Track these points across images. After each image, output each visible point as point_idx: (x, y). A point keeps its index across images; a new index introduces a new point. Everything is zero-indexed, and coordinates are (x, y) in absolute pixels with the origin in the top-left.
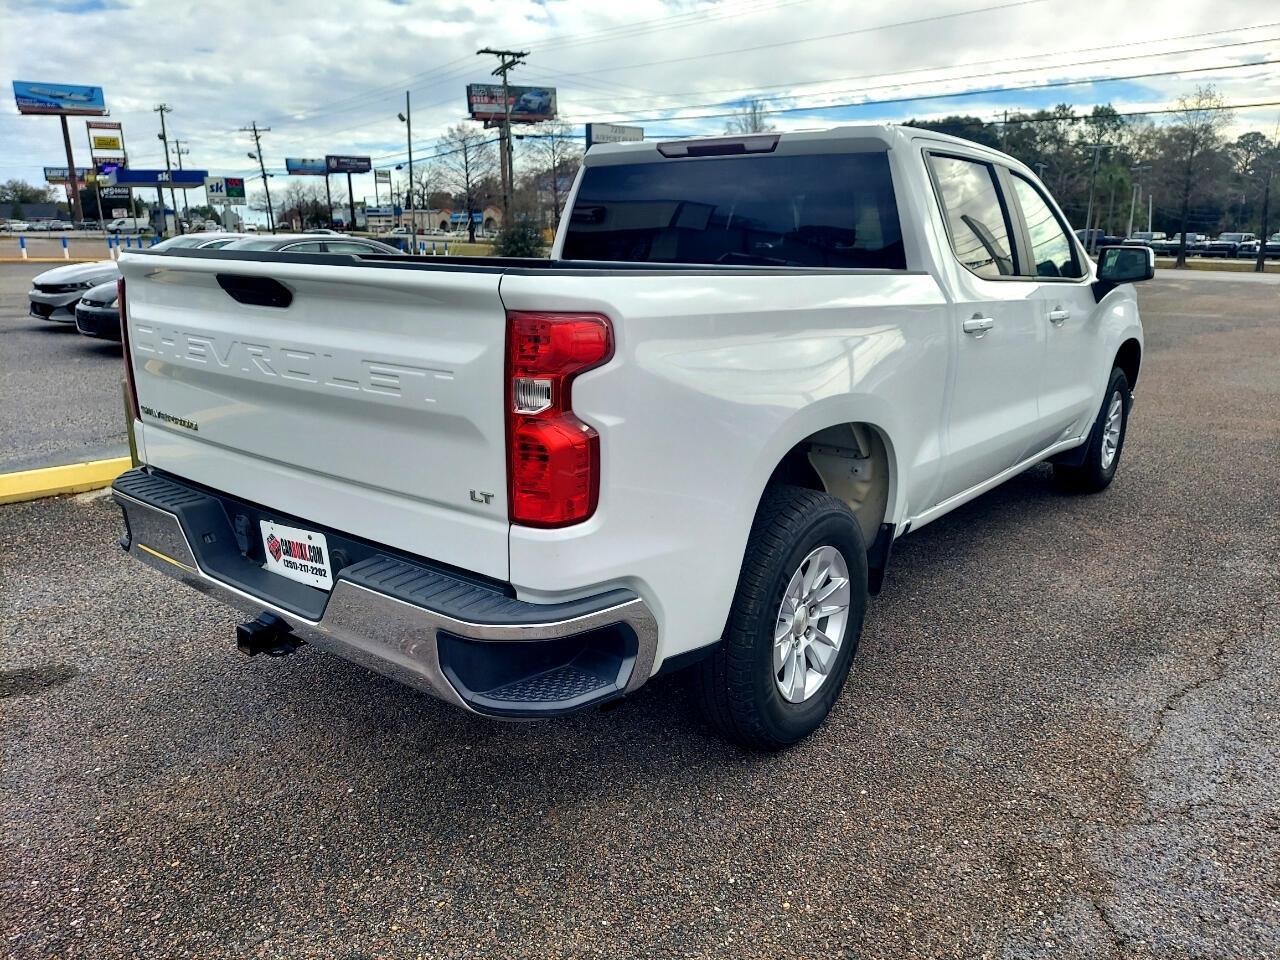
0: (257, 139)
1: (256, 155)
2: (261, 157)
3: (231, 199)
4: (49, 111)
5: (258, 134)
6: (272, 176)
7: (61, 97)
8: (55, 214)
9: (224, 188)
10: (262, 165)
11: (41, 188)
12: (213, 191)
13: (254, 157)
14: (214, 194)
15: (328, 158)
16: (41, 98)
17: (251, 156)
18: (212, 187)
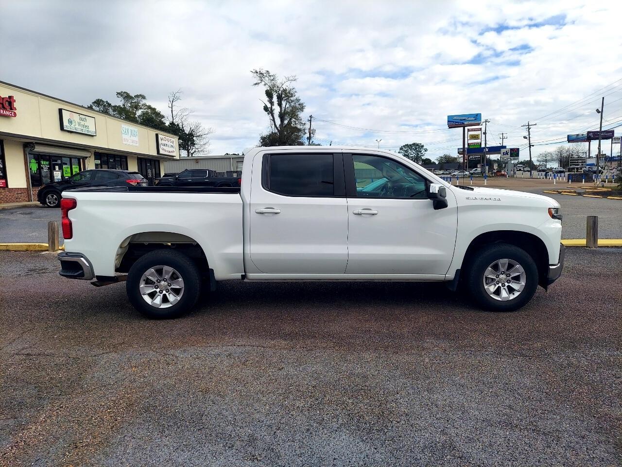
0: (529, 130)
1: (528, 137)
2: (529, 138)
3: (512, 158)
4: (459, 126)
5: (530, 127)
6: (533, 146)
7: (464, 120)
8: (457, 168)
9: (509, 153)
10: (530, 141)
11: (456, 157)
12: (504, 155)
13: (527, 138)
14: (505, 156)
15: (589, 133)
16: (457, 121)
17: (525, 137)
18: (504, 153)
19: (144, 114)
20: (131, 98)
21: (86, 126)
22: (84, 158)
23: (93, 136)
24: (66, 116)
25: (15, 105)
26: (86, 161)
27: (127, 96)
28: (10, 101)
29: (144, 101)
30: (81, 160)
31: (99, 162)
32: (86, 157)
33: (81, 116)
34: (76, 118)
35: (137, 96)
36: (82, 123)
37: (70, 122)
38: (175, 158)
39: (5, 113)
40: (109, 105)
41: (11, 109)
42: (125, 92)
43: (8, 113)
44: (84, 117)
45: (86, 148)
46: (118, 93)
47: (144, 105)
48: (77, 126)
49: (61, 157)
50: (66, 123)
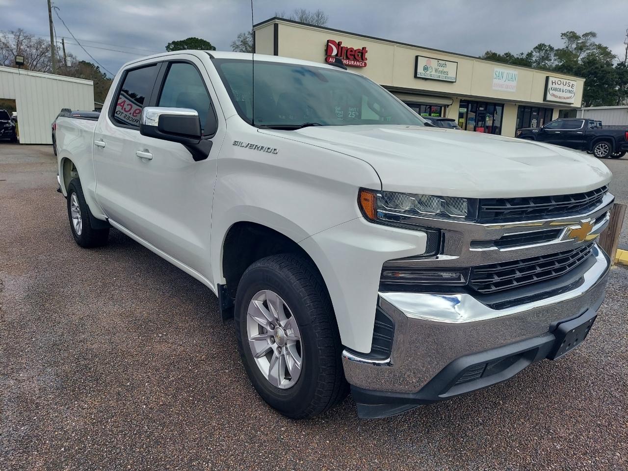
19: (589, 56)
20: (577, 38)
21: (444, 72)
22: (446, 106)
23: (452, 82)
24: (422, 62)
25: (367, 56)
26: (447, 109)
27: (572, 36)
28: (362, 52)
29: (593, 40)
30: (443, 108)
31: (464, 110)
32: (448, 106)
33: (440, 61)
34: (434, 64)
35: (586, 35)
36: (441, 69)
37: (426, 69)
38: (572, 105)
39: (355, 63)
40: (551, 49)
41: (363, 60)
42: (571, 32)
43: (358, 64)
44: (444, 62)
45: (446, 96)
46: (563, 34)
47: (593, 44)
48: (433, 73)
49: (420, 105)
50: (420, 70)
